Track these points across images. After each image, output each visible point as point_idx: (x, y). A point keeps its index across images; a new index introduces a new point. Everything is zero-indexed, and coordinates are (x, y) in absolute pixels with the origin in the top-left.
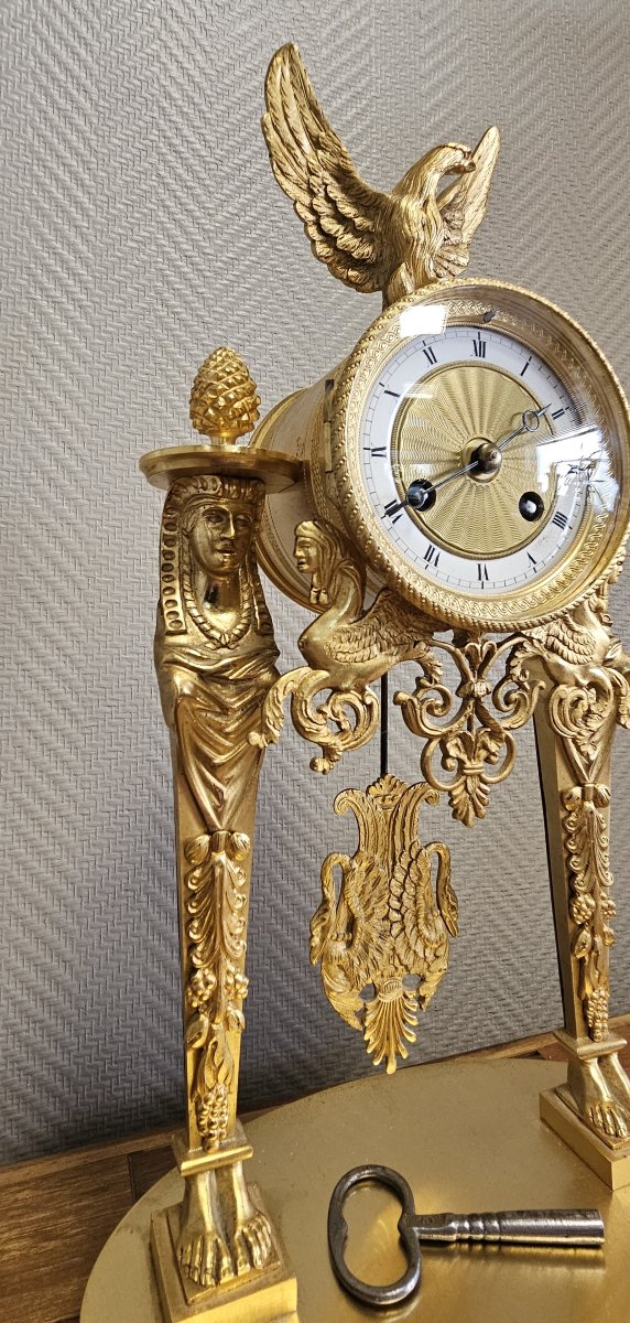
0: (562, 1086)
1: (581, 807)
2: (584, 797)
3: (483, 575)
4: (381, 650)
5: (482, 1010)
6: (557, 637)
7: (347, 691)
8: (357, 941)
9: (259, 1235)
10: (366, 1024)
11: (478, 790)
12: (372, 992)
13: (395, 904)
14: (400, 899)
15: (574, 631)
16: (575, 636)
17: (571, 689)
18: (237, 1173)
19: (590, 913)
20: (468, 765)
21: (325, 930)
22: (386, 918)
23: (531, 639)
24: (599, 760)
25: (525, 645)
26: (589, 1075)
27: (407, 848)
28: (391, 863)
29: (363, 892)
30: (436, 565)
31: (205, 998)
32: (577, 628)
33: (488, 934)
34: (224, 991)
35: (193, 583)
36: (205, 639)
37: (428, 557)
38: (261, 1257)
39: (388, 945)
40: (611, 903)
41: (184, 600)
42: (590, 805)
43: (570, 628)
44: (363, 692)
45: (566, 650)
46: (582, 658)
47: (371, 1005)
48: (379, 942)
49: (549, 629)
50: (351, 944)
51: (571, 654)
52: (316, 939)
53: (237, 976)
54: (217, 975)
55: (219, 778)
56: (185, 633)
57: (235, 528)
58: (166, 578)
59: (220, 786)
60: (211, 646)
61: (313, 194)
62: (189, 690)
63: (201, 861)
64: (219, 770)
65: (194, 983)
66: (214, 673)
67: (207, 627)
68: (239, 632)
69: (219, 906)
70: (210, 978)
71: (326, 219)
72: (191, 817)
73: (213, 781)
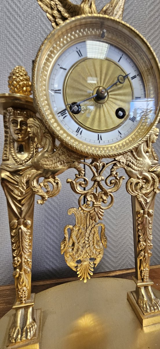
0: (134, 291)
1: (143, 216)
2: (144, 213)
3: (100, 138)
4: (61, 165)
5: (128, 258)
6: (130, 161)
7: (49, 178)
8: (75, 249)
9: (31, 329)
10: (78, 270)
12: (79, 262)
14: (88, 238)
15: (137, 159)
16: (138, 161)
17: (135, 180)
19: (144, 247)
20: (95, 203)
21: (65, 245)
22: (84, 243)
23: (119, 162)
24: (150, 202)
25: (117, 164)
26: (141, 291)
27: (91, 224)
28: (86, 228)
29: (77, 236)
30: (81, 134)
31: (18, 265)
32: (138, 158)
33: (130, 241)
34: (23, 263)
35: (14, 145)
36: (15, 162)
37: (78, 131)
38: (30, 336)
39: (84, 250)
40: (151, 244)
41: (10, 150)
42: (146, 216)
43: (135, 158)
44: (54, 178)
45: (133, 166)
46: (140, 169)
47: (79, 265)
48: (82, 249)
49: (127, 159)
50: (73, 249)
51: (135, 168)
52: (62, 248)
53: (28, 259)
54: (21, 259)
55: (20, 204)
56: (8, 160)
57: (20, 126)
58: (6, 144)
59: (20, 206)
60: (16, 164)
61: (52, 9)
62: (6, 177)
63: (15, 227)
64: (20, 202)
65: (14, 261)
66: (15, 172)
67: (16, 158)
68: (26, 160)
69: (21, 240)
70: (20, 260)
71: (58, 19)
72: (12, 215)
73: (18, 204)
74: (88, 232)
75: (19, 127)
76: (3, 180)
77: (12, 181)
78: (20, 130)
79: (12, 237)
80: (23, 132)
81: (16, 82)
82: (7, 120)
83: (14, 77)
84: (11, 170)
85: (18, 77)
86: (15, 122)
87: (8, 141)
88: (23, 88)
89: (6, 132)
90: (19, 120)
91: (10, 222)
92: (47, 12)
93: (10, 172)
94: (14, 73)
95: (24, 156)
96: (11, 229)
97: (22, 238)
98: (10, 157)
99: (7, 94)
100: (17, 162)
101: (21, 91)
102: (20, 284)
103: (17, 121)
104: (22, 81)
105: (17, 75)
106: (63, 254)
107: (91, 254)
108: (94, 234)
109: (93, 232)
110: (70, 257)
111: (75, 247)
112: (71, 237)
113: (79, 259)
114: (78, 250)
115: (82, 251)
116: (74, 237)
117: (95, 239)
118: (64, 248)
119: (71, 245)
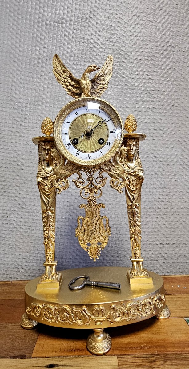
3: (90, 156)
4: (69, 172)
7: (62, 179)
11: (93, 199)
13: (94, 227)
14: (95, 227)
15: (115, 167)
17: (115, 179)
18: (54, 267)
19: (134, 231)
20: (90, 194)
22: (92, 230)
23: (103, 169)
25: (101, 170)
28: (93, 219)
29: (87, 225)
30: (79, 155)
31: (47, 236)
34: (50, 235)
35: (44, 162)
37: (77, 153)
39: (93, 236)
41: (42, 165)
44: (66, 179)
45: (113, 171)
46: (117, 173)
47: (89, 247)
48: (91, 235)
49: (108, 166)
50: (84, 234)
52: (77, 233)
53: (53, 233)
54: (49, 232)
55: (48, 197)
56: (41, 171)
57: (48, 151)
58: (39, 162)
59: (48, 199)
60: (45, 173)
61: (65, 82)
62: (40, 181)
63: (45, 212)
64: (47, 196)
65: (44, 233)
66: (45, 178)
67: (45, 170)
68: (51, 171)
70: (47, 232)
71: (69, 87)
72: (43, 204)
73: (46, 198)
74: (95, 222)
75: (47, 152)
76: (39, 183)
77: (44, 183)
78: (48, 154)
79: (43, 218)
80: (49, 155)
81: (46, 127)
82: (40, 148)
83: (44, 125)
86: (45, 149)
87: (41, 160)
88: (49, 130)
89: (40, 155)
90: (47, 148)
91: (42, 209)
92: (62, 84)
93: (42, 178)
94: (44, 123)
95: (50, 169)
96: (43, 213)
97: (49, 219)
98: (42, 169)
100: (46, 172)
102: (48, 249)
103: (46, 149)
105: (46, 124)
106: (77, 238)
107: (98, 239)
108: (100, 224)
109: (99, 222)
110: (82, 240)
111: (86, 233)
112: (82, 225)
113: (89, 242)
114: (88, 236)
115: (91, 236)
116: (85, 225)
117: (101, 228)
118: (78, 233)
119: (83, 231)
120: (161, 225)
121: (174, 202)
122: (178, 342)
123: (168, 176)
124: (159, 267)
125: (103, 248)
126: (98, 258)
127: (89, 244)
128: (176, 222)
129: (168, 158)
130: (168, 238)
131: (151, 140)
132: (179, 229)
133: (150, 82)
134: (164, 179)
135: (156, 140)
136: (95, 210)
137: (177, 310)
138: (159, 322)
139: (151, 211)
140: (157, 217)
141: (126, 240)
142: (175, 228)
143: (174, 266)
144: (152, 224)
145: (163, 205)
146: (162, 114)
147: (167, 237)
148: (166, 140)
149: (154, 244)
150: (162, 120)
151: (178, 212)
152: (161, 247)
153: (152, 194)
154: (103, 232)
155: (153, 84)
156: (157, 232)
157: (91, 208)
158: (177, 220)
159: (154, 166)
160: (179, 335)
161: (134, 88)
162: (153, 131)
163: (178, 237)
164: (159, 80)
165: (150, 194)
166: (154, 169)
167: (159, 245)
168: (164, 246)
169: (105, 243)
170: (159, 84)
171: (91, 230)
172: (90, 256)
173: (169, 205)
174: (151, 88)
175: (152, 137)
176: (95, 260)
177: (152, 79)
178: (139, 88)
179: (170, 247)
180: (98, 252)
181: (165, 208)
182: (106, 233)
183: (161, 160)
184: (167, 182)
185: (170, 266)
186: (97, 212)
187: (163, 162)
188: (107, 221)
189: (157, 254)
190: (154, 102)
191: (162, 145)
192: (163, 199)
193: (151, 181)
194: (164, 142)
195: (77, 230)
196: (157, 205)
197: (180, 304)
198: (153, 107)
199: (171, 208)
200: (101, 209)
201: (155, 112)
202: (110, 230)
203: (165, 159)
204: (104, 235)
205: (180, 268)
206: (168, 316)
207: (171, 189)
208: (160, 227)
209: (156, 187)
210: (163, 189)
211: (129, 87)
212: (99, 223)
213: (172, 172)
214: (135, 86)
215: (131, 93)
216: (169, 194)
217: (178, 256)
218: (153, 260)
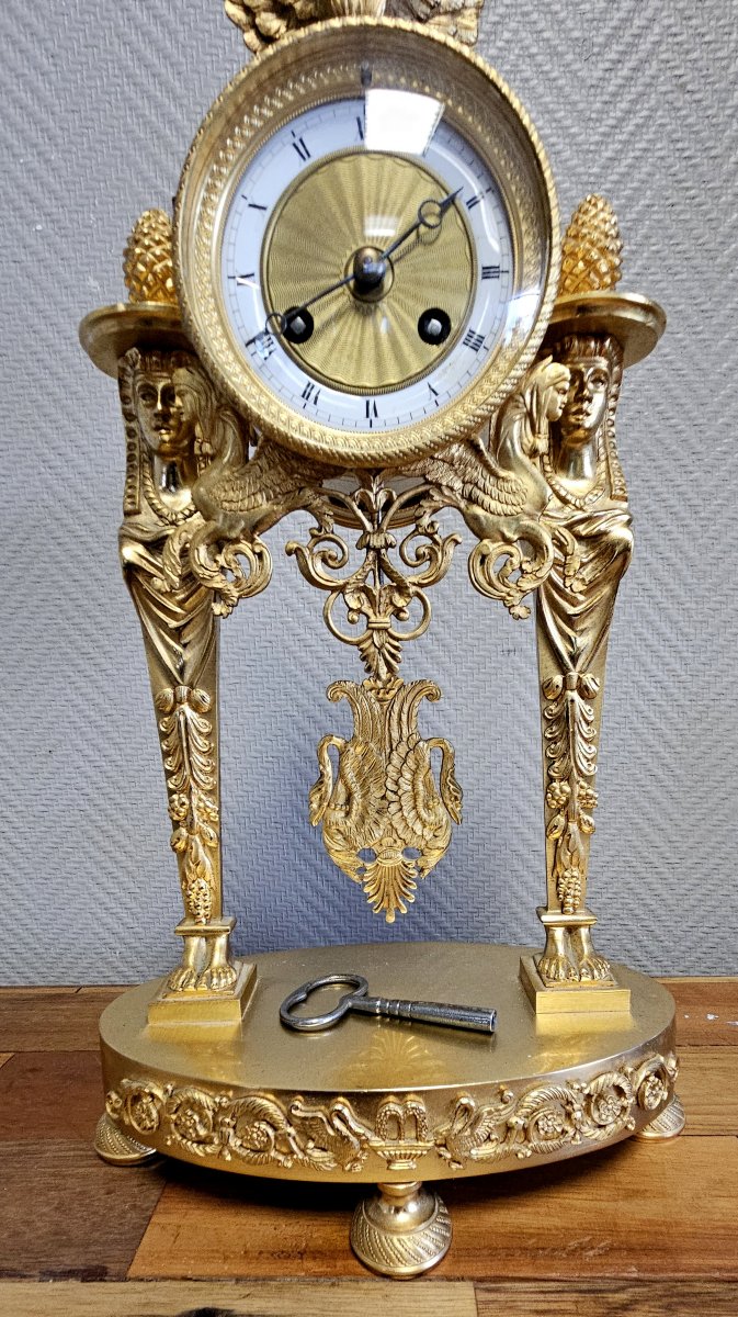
3: (371, 412)
4: (267, 499)
6: (476, 484)
7: (237, 541)
11: (387, 645)
13: (390, 785)
14: (396, 783)
15: (497, 477)
16: (501, 483)
17: (496, 545)
18: (221, 941)
19: (564, 799)
20: (373, 618)
22: (384, 797)
23: (438, 486)
25: (431, 492)
27: (405, 739)
29: (359, 773)
31: (182, 815)
32: (502, 473)
34: (196, 812)
35: (152, 467)
36: (155, 518)
39: (385, 819)
41: (143, 484)
43: (493, 474)
44: (252, 541)
45: (487, 499)
46: (509, 509)
47: (369, 866)
48: (376, 816)
49: (464, 475)
50: (348, 814)
51: (494, 505)
52: (315, 806)
53: (208, 803)
54: (190, 798)
55: (178, 643)
56: (138, 512)
57: (163, 402)
58: (131, 467)
59: (179, 648)
60: (161, 524)
62: (135, 559)
63: (168, 709)
64: (177, 634)
65: (171, 802)
66: (156, 545)
67: (159, 507)
68: (187, 512)
69: (185, 745)
70: (185, 800)
72: (158, 672)
73: (172, 643)
74: (394, 762)
75: (159, 406)
76: (131, 570)
77: (152, 570)
78: (164, 417)
79: (164, 736)
80: (172, 422)
81: (145, 264)
82: (129, 392)
83: (138, 251)
84: (148, 537)
85: (148, 248)
86: (148, 393)
87: (139, 460)
88: (164, 282)
89: (130, 433)
90: (160, 386)
91: (154, 696)
93: (146, 544)
94: (137, 237)
96: (160, 712)
97: (187, 739)
98: (145, 503)
99: (121, 308)
100: (161, 517)
101: (160, 294)
102: (190, 868)
103: (154, 389)
104: (160, 259)
105: (147, 242)
106: (318, 827)
107: (407, 836)
108: (414, 773)
109: (411, 763)
110: (340, 837)
111: (355, 807)
112: (340, 774)
113: (366, 846)
114: (362, 818)
115: (376, 823)
116: (350, 775)
117: (421, 787)
118: (320, 806)
119: (342, 799)
120: (657, 793)
121: (717, 703)
122: (722, 1231)
123: (708, 590)
124: (629, 947)
125: (427, 872)
126: (404, 911)
127: (369, 855)
128: (716, 785)
129: (718, 508)
130: (678, 844)
131: (651, 421)
132: (727, 811)
133: (679, 104)
134: (688, 605)
135: (673, 421)
136: (396, 708)
137: (709, 1105)
138: (643, 1152)
139: (622, 736)
140: (645, 760)
141: (513, 848)
142: (710, 805)
143: (688, 944)
144: (618, 788)
145: (670, 714)
146: (716, 291)
147: (674, 838)
148: (721, 421)
149: (622, 864)
150: (714, 321)
151: (731, 744)
152: (644, 875)
153: (632, 668)
154: (427, 806)
155: (690, 120)
156: (636, 821)
157: (380, 700)
158: (724, 774)
159: (652, 546)
160: (722, 1203)
161: (597, 143)
162: (666, 377)
163: (719, 839)
164: (724, 95)
165: (625, 666)
166: (650, 560)
167: (639, 870)
168: (657, 873)
169: (437, 852)
170: (721, 120)
171: (379, 794)
172: (370, 901)
173: (697, 715)
174: (680, 145)
175: (658, 404)
176: (391, 919)
177: (689, 87)
178: (620, 142)
179: (681, 877)
180: (405, 886)
181: (680, 726)
182: (441, 810)
183: (683, 519)
184: (700, 618)
185: (672, 944)
186: (404, 718)
187: (695, 527)
188: (446, 756)
189: (627, 901)
190: (686, 221)
191: (699, 448)
192: (676, 691)
193: (633, 610)
194: (708, 434)
195: (318, 796)
196: (646, 714)
197: (719, 1082)
198: (680, 248)
199: (704, 725)
200: (423, 705)
201: (684, 276)
202: (459, 796)
203: (702, 515)
204: (433, 818)
205: (710, 950)
206: (676, 1131)
207: (715, 648)
208: (653, 800)
209: (650, 637)
210: (680, 648)
211: (574, 136)
212: (414, 767)
213: (729, 572)
214: (601, 130)
215: (582, 170)
216: (701, 667)
217: (707, 908)
218: (609, 922)
